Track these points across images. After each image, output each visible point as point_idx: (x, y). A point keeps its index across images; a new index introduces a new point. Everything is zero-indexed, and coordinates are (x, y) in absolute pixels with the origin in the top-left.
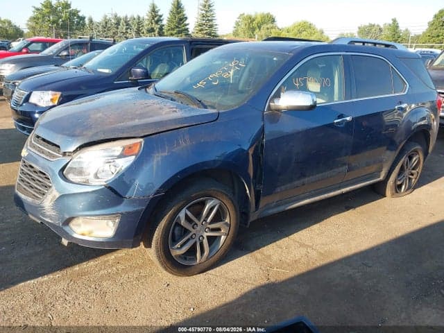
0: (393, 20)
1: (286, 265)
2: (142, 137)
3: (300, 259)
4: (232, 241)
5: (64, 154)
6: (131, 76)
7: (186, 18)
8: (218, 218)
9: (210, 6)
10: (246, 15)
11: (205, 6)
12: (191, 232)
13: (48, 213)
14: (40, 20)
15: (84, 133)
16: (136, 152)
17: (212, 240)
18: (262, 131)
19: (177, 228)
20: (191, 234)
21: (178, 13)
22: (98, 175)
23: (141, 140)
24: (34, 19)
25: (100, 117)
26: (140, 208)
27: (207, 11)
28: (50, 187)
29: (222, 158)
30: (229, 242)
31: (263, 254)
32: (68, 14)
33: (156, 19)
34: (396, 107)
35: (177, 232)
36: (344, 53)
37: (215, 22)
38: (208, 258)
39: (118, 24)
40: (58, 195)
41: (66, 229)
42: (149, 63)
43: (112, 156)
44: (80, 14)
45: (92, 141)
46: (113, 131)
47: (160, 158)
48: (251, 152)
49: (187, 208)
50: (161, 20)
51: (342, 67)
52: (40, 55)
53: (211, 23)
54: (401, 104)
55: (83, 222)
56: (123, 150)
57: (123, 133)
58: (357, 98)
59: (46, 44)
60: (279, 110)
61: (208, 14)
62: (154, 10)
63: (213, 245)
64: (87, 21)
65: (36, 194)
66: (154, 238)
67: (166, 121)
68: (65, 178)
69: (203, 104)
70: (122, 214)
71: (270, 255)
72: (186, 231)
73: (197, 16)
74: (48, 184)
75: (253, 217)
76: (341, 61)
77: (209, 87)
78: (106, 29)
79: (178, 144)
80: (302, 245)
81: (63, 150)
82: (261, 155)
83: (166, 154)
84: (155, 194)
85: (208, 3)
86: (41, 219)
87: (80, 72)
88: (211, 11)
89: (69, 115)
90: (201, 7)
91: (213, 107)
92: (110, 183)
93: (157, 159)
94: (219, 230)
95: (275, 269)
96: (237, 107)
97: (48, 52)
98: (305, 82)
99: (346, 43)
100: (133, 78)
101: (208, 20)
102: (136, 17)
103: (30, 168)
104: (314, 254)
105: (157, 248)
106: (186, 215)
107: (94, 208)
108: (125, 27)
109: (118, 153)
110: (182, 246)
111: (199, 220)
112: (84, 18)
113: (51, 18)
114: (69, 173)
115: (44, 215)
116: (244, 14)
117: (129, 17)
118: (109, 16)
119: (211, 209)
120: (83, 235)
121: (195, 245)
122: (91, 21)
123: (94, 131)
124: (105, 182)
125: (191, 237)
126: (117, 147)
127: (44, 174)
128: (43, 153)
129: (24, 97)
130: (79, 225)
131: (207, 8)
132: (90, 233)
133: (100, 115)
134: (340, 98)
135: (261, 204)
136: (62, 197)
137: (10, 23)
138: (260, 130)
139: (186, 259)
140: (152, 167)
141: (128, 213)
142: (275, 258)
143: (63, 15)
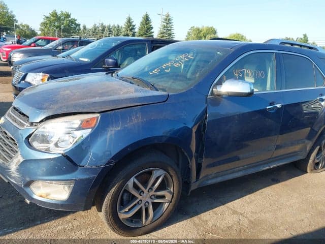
0: (304, 35)
1: (220, 231)
2: (99, 113)
3: (233, 226)
4: (174, 207)
5: (32, 124)
6: (104, 64)
7: (152, 28)
8: (163, 187)
9: (169, 20)
10: (195, 27)
11: (166, 20)
12: (138, 198)
13: (13, 175)
14: (48, 25)
15: (51, 106)
16: (93, 125)
17: (156, 206)
18: (205, 111)
19: (126, 195)
20: (138, 200)
21: (147, 24)
22: (59, 144)
23: (99, 115)
24: (44, 24)
25: (67, 94)
26: (92, 176)
27: (167, 23)
28: (17, 152)
29: (169, 135)
30: (171, 208)
31: (200, 219)
32: (68, 21)
33: (130, 28)
34: (318, 98)
35: (125, 198)
36: (277, 51)
37: (173, 31)
38: (152, 222)
39: (103, 30)
40: (22, 160)
41: (27, 190)
42: (120, 56)
43: (72, 128)
44: (77, 22)
45: (56, 114)
46: (75, 106)
47: (113, 132)
48: (194, 130)
49: (136, 177)
50: (134, 29)
51: (274, 63)
52: (43, 48)
53: (169, 32)
54: (322, 96)
55: (43, 185)
56: (81, 124)
57: (84, 108)
58: (286, 89)
59: (49, 41)
60: (220, 95)
61: (168, 26)
62: (129, 21)
63: (157, 210)
64: (81, 27)
65: (6, 157)
66: (104, 204)
67: (122, 100)
68: (30, 145)
69: (155, 88)
70: (75, 180)
71: (207, 221)
72: (133, 198)
73: (160, 26)
74: (15, 149)
75: (193, 187)
76: (274, 58)
77: (162, 74)
78: (95, 34)
79: (131, 120)
80: (235, 212)
81: (31, 121)
82: (203, 133)
83: (119, 128)
84: (107, 164)
85: (168, 18)
86: (8, 180)
87: (66, 60)
88: (170, 23)
89: (43, 91)
90: (163, 21)
91: (164, 90)
92: (67, 152)
93: (111, 132)
94: (163, 197)
95: (210, 234)
96: (185, 91)
97: (49, 46)
98: (243, 73)
99: (278, 43)
100: (106, 66)
101: (168, 30)
102: (116, 26)
103: (4, 134)
104: (245, 222)
105: (106, 212)
106: (134, 183)
107: (51, 174)
108: (108, 33)
109: (76, 126)
110: (130, 210)
111: (146, 188)
112: (79, 25)
113: (56, 23)
114: (33, 140)
115: (10, 176)
116: (194, 27)
117: (111, 25)
118: (98, 25)
119: (158, 178)
120: (41, 196)
121: (141, 210)
122: (85, 28)
123: (60, 105)
124: (64, 151)
125: (138, 202)
126: (76, 121)
127: (14, 140)
128: (16, 121)
129: (22, 77)
130: (39, 188)
131: (168, 21)
132: (48, 195)
133: (68, 92)
134: (271, 88)
135: (202, 175)
136: (25, 162)
137: (28, 27)
138: (204, 110)
139: (132, 221)
140: (106, 139)
141: (81, 180)
142: (211, 223)
143: (65, 22)
